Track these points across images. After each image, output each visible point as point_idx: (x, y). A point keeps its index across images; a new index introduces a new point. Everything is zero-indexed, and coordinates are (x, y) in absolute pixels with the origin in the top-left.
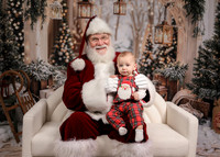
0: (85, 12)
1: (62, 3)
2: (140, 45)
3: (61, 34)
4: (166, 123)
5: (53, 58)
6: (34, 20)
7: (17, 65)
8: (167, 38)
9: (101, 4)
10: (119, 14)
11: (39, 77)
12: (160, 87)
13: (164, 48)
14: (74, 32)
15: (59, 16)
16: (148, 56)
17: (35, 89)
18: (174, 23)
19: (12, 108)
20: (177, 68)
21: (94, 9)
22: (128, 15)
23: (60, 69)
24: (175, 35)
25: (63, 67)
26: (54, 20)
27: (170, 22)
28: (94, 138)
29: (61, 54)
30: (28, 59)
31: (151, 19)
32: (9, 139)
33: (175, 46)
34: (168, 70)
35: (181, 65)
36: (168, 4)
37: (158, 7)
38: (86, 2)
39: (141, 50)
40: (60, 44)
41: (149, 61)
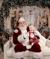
0: (21, 14)
1: (14, 12)
2: (37, 23)
3: (14, 21)
4: (46, 45)
5: (12, 28)
6: (7, 18)
7: (2, 31)
8: (45, 21)
9: (25, 12)
10: (31, 14)
11: (9, 33)
12: (44, 35)
13: (45, 23)
15: (13, 16)
16: (40, 26)
17: (8, 37)
18: (47, 16)
19: (1, 43)
20: (48, 29)
21: (23, 13)
22: (33, 14)
24: (48, 19)
26: (12, 17)
27: (46, 16)
29: (14, 27)
30: (5, 29)
31: (40, 15)
32: (1, 52)
33: (48, 22)
34: (46, 30)
36: (45, 11)
37: (42, 12)
38: (21, 12)
39: (38, 24)
40: (14, 24)
41: (40, 27)
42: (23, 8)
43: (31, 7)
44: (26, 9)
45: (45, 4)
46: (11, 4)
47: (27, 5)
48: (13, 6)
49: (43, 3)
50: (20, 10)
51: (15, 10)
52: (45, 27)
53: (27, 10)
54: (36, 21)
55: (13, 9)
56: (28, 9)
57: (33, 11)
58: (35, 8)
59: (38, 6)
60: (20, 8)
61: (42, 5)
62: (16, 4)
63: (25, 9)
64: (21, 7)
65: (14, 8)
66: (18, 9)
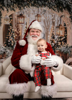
0: (21, 20)
1: (10, 16)
2: (49, 36)
3: (9, 32)
5: (5, 44)
8: (62, 33)
9: (29, 16)
13: (61, 38)
14: (16, 30)
15: (8, 23)
16: (52, 42)
18: (65, 25)
20: (67, 47)
21: (25, 19)
23: (9, 49)
24: (66, 31)
25: (11, 48)
27: (63, 25)
28: (27, 82)
29: (9, 41)
31: (54, 23)
33: (66, 36)
34: (62, 48)
35: (69, 46)
36: (62, 16)
37: (57, 18)
38: (21, 16)
39: (49, 39)
40: (9, 37)
41: (53, 44)
42: (24, 10)
43: (39, 8)
44: (30, 12)
45: (62, 4)
46: (5, 1)
47: (33, 5)
48: (8, 6)
49: (59, 3)
50: (20, 13)
51: (11, 12)
52: (61, 44)
53: (33, 14)
54: (47, 34)
55: (7, 10)
56: (34, 11)
57: (41, 15)
58: (45, 11)
59: (50, 8)
60: (20, 9)
61: (57, 6)
62: (14, 3)
63: (28, 12)
64: (22, 8)
65: (9, 9)
66: (17, 12)
